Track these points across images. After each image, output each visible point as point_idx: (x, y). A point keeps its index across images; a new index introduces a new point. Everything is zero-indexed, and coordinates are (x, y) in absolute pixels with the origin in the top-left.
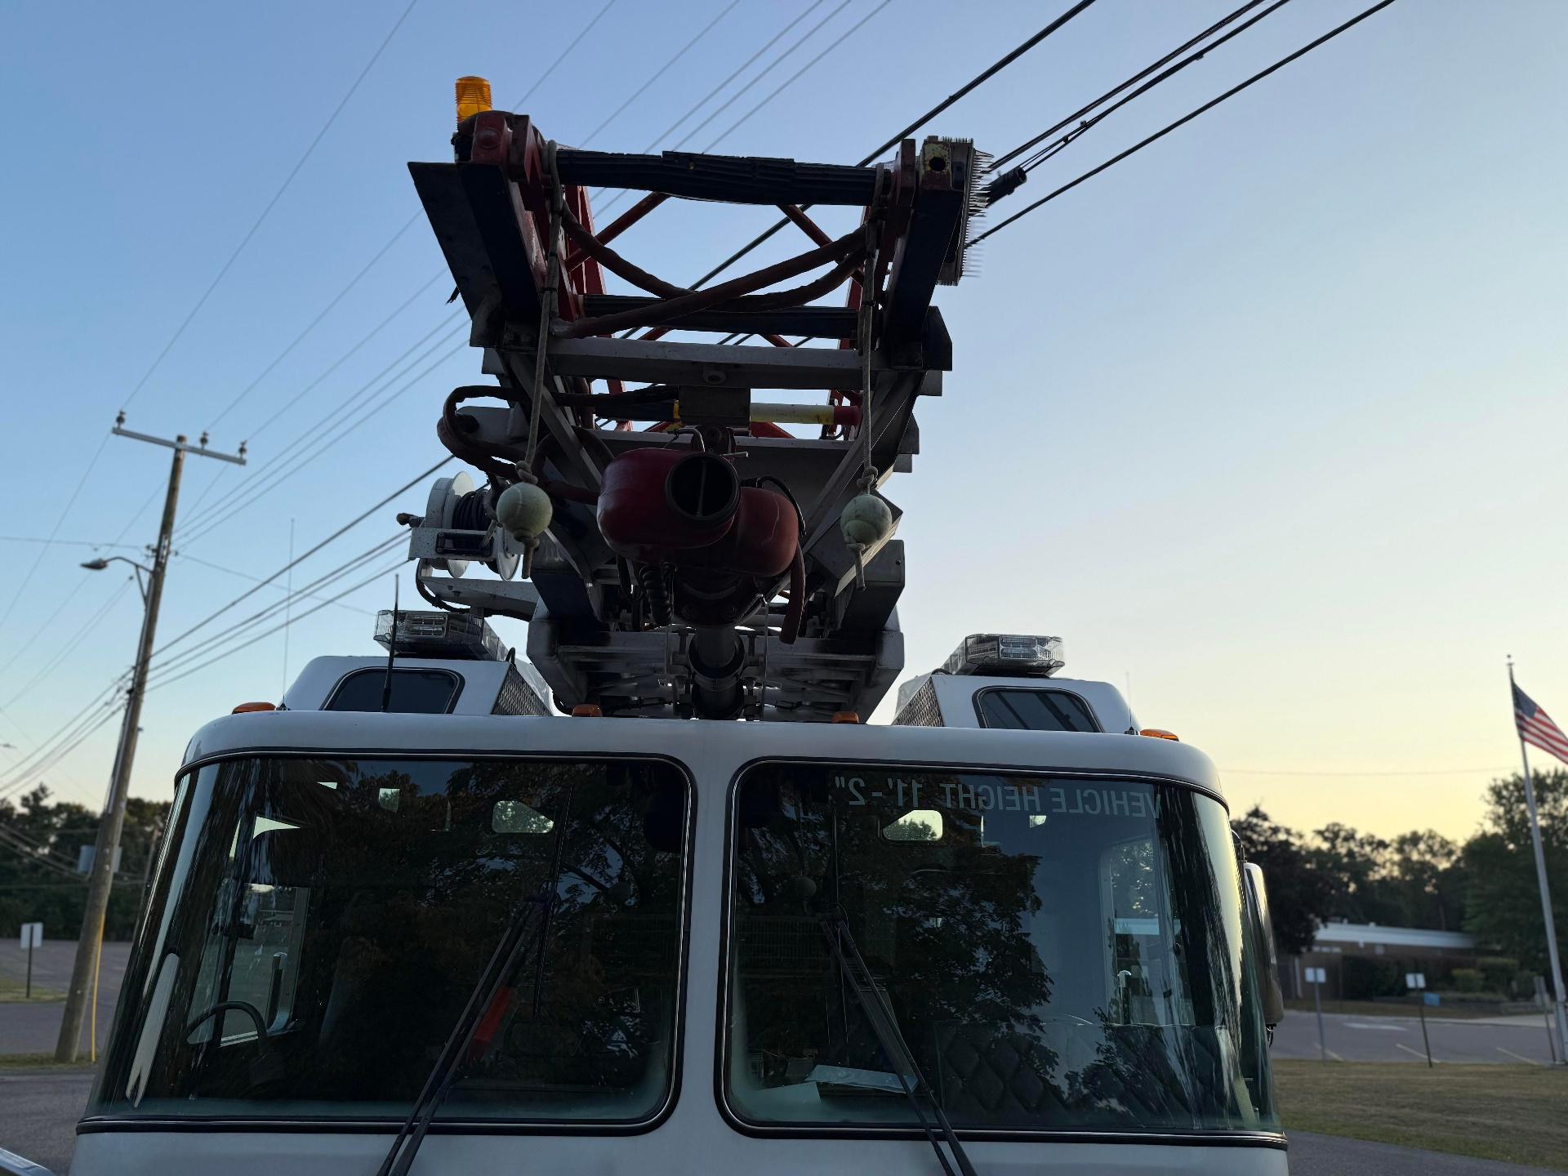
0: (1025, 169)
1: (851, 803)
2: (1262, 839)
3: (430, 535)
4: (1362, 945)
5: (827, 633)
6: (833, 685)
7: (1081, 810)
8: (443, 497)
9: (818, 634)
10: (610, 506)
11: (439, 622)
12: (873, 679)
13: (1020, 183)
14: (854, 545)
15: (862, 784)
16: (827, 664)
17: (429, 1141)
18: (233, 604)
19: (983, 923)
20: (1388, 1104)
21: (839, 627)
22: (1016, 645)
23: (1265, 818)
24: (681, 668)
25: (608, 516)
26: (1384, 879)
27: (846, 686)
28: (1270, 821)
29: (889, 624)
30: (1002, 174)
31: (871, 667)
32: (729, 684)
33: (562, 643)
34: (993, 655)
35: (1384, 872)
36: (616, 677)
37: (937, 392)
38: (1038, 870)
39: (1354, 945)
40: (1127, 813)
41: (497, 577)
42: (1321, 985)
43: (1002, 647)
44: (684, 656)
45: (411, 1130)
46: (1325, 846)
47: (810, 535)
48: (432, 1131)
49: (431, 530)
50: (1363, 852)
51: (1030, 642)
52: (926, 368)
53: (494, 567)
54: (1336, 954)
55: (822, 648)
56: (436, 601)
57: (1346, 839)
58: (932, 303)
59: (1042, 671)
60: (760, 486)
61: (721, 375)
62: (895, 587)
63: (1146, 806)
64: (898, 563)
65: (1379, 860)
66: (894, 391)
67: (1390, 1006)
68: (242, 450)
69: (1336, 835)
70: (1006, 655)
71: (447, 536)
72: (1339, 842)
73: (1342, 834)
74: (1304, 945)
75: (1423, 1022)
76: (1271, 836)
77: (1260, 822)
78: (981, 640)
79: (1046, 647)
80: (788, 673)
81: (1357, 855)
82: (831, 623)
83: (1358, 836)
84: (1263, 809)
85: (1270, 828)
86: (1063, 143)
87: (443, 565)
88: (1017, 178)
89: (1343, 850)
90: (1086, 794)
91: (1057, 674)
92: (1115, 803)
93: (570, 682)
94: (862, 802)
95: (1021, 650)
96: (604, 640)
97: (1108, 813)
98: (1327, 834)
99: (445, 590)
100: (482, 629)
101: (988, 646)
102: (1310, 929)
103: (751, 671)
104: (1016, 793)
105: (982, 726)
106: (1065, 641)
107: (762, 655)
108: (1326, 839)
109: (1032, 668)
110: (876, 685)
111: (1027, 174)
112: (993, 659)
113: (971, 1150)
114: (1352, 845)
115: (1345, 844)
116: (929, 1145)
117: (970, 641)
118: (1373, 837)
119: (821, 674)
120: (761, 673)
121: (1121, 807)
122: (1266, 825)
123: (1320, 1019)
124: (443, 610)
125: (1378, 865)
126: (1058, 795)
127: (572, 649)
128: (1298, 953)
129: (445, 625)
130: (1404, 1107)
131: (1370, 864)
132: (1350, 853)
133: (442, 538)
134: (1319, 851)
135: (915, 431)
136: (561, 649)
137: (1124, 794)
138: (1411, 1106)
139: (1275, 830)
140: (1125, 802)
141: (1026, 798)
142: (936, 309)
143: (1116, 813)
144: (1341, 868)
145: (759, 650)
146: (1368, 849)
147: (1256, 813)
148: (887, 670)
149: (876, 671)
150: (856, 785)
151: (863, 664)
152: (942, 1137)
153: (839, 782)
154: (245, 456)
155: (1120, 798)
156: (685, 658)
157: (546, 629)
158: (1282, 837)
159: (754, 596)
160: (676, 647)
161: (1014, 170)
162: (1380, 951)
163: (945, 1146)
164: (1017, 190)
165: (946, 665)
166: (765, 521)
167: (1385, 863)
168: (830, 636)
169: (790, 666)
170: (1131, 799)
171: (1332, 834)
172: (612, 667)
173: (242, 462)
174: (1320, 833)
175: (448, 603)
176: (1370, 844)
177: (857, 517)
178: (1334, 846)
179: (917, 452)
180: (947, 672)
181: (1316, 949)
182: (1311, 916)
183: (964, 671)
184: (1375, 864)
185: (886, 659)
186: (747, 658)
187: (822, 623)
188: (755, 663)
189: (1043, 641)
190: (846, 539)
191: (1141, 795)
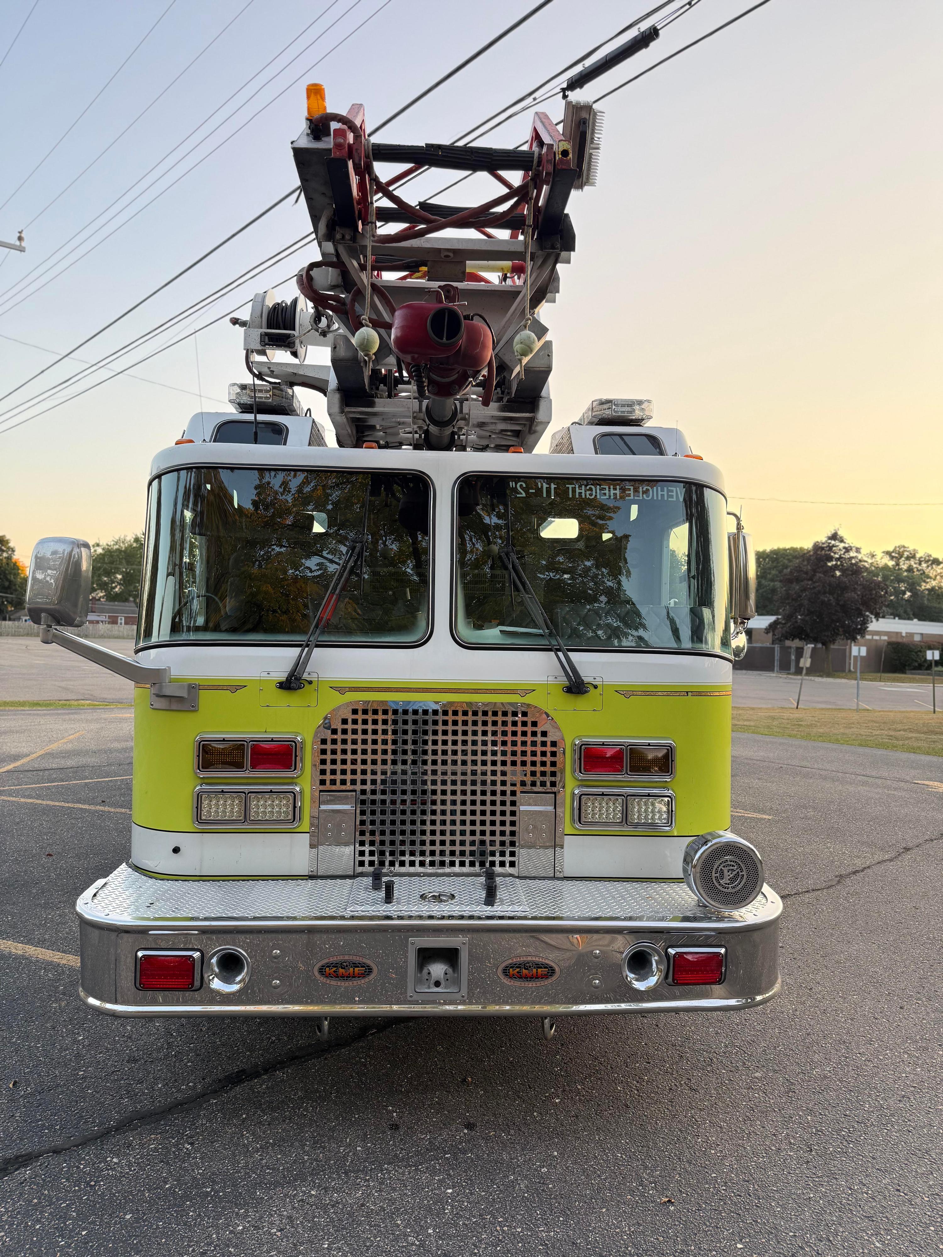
0: (659, 27)
1: (518, 496)
2: (837, 556)
3: (256, 333)
4: (904, 635)
5: (505, 400)
6: (509, 433)
7: (641, 498)
8: (261, 307)
9: (500, 400)
10: (399, 334)
11: (267, 391)
12: (533, 428)
13: (654, 39)
14: (519, 357)
15: (524, 486)
16: (506, 419)
17: (316, 650)
18: (42, 372)
19: (604, 582)
20: (890, 729)
21: (513, 395)
22: (623, 406)
23: (842, 541)
24: (420, 422)
25: (397, 340)
26: (932, 589)
27: (517, 433)
28: (845, 543)
29: (543, 393)
30: (642, 30)
31: (532, 420)
32: (448, 431)
33: (347, 405)
34: (608, 412)
35: (934, 583)
36: (373, 428)
37: (568, 262)
38: (630, 546)
39: (897, 634)
40: (666, 499)
41: (295, 361)
42: (862, 657)
43: (614, 407)
44: (422, 415)
45: (307, 646)
46: (891, 563)
47: (498, 343)
48: (317, 646)
49: (256, 330)
50: (920, 568)
51: (630, 404)
52: (561, 251)
53: (295, 354)
54: (885, 640)
55: (503, 409)
56: (260, 376)
57: (908, 558)
58: (566, 212)
59: (637, 422)
60: (472, 320)
61: (451, 255)
62: (547, 371)
63: (678, 493)
64: (548, 355)
65: (932, 573)
66: (544, 262)
67: (917, 677)
68: (20, 239)
69: (901, 555)
70: (616, 412)
71: (267, 334)
72: (902, 561)
73: (906, 554)
74: (859, 634)
75: (934, 687)
76: (844, 554)
77: (837, 543)
78: (602, 403)
79: (643, 407)
80: (481, 425)
81: (915, 570)
82: (508, 393)
83: (918, 556)
84: (841, 533)
85: (844, 548)
86: (688, 7)
87: (263, 353)
88: (652, 35)
89: (905, 567)
90: (644, 489)
91: (648, 424)
92: (660, 493)
93: (349, 431)
94: (524, 495)
95: (626, 409)
96: (372, 404)
97: (655, 498)
98: (893, 554)
99: (265, 370)
100: (293, 396)
101: (606, 406)
102: (865, 623)
103: (461, 423)
104: (607, 489)
105: (596, 453)
106: (654, 402)
107: (467, 414)
108: (892, 558)
109: (632, 420)
110: (535, 432)
111: (660, 32)
112: (608, 415)
113: (573, 656)
114: (912, 562)
115: (907, 562)
116: (553, 653)
117: (595, 404)
118: (930, 556)
119: (502, 426)
120: (467, 425)
121: (662, 495)
122: (842, 545)
123: (858, 684)
124: (264, 383)
125: (931, 578)
126: (630, 490)
127: (353, 409)
128: (854, 639)
129: (271, 393)
130: (900, 731)
131: (924, 576)
132: (910, 570)
133: (263, 336)
134: (886, 567)
135: (557, 279)
136: (347, 409)
137: (665, 489)
138: (905, 730)
139: (848, 550)
140: (665, 493)
141: (612, 492)
142: (567, 215)
143: (660, 498)
144: (900, 580)
145: (465, 410)
146: (924, 565)
147: (834, 537)
148: (541, 423)
149: (535, 423)
150: (521, 486)
151: (527, 419)
152: (559, 650)
153: (512, 484)
154: (24, 244)
155: (662, 490)
156: (423, 415)
157: (337, 397)
158: (852, 554)
159: (467, 380)
160: (417, 408)
161: (650, 28)
162: (917, 638)
163: (560, 654)
164: (653, 44)
165: (580, 420)
166: (475, 339)
167: (936, 576)
168: (507, 402)
169: (484, 421)
170: (668, 491)
171: (897, 554)
172: (373, 421)
173: (22, 250)
174: (888, 553)
175: (267, 378)
176: (927, 562)
177: (521, 343)
178: (898, 564)
179: (558, 292)
180: (580, 424)
181: (868, 637)
182: (867, 613)
183: (591, 423)
184: (928, 577)
185: (541, 415)
186: (459, 416)
187: (503, 393)
188: (464, 419)
189: (640, 403)
190: (516, 354)
191: (674, 489)
